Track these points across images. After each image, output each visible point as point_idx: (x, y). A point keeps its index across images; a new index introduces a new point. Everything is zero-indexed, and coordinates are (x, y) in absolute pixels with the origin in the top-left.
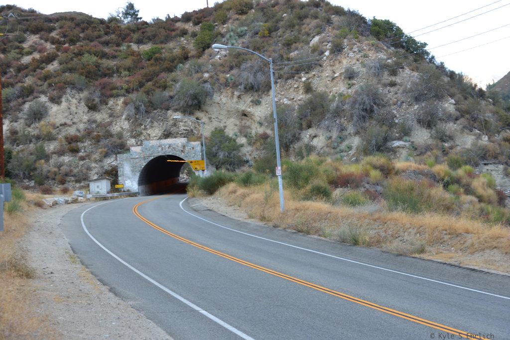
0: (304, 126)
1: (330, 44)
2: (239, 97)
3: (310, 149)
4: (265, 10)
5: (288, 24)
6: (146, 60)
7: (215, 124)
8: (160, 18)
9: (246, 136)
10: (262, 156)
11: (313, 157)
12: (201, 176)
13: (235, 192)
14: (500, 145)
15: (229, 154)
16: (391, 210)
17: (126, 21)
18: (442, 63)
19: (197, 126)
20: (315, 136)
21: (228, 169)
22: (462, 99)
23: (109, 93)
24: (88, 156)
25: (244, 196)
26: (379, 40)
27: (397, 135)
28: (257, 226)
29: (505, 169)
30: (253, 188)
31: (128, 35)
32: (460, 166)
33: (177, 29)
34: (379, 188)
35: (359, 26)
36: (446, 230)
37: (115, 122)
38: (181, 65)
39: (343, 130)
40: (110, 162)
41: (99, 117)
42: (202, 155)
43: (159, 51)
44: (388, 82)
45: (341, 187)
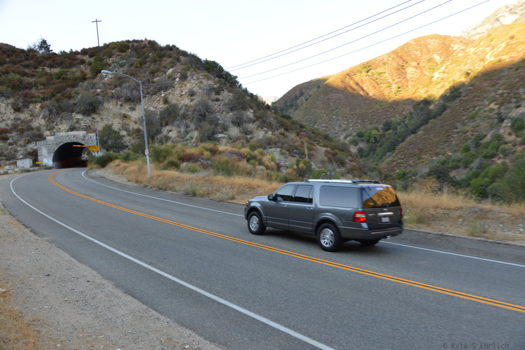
0: (164, 124)
1: (179, 74)
2: (121, 105)
3: (167, 138)
4: (138, 50)
5: (152, 60)
6: (56, 79)
7: (105, 122)
8: (66, 51)
9: (126, 130)
10: (137, 143)
11: (169, 144)
12: (97, 156)
13: (119, 165)
14: (278, 137)
15: (115, 141)
16: (215, 175)
17: (41, 52)
18: (246, 88)
19: (93, 123)
20: (170, 131)
21: (114, 151)
22: (257, 110)
23: (29, 100)
24: (15, 143)
25: (125, 168)
26: (209, 72)
27: (220, 130)
28: (133, 186)
29: (281, 151)
30: (131, 163)
31: (43, 61)
32: (256, 149)
33: (78, 59)
34: (209, 162)
35: (197, 64)
36: (247, 186)
37: (34, 120)
38: (81, 83)
39: (187, 127)
40: (31, 146)
41: (22, 116)
42: (97, 142)
43: (65, 73)
44: (214, 98)
45: (186, 162)
